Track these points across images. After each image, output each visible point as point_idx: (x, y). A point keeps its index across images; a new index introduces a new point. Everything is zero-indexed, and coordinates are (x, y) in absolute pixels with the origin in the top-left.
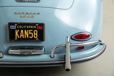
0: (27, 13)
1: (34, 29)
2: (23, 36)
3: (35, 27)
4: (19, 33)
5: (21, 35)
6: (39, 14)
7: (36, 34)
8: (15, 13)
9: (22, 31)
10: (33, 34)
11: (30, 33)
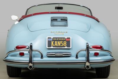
0: (59, 32)
1: (64, 41)
2: (57, 45)
3: (65, 39)
4: (54, 43)
5: (55, 45)
6: (67, 32)
7: (66, 44)
8: (51, 32)
9: (56, 42)
10: (64, 44)
11: (61, 43)
